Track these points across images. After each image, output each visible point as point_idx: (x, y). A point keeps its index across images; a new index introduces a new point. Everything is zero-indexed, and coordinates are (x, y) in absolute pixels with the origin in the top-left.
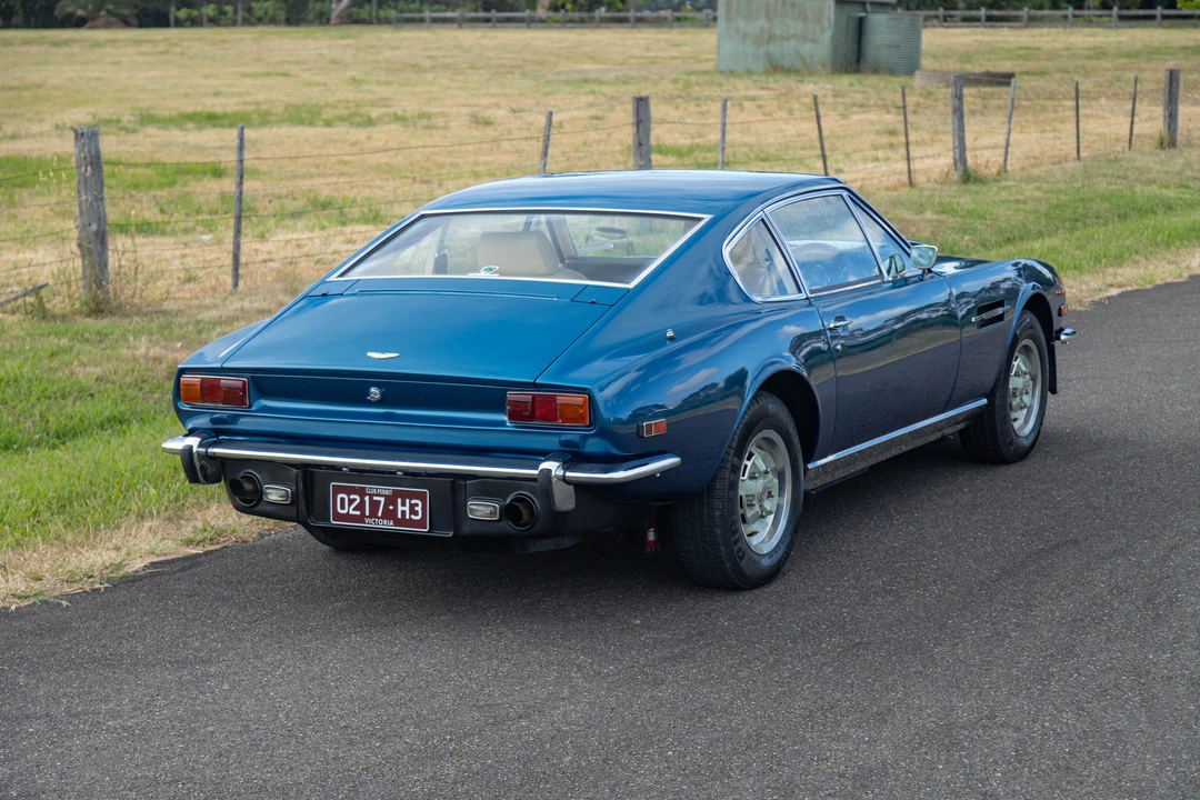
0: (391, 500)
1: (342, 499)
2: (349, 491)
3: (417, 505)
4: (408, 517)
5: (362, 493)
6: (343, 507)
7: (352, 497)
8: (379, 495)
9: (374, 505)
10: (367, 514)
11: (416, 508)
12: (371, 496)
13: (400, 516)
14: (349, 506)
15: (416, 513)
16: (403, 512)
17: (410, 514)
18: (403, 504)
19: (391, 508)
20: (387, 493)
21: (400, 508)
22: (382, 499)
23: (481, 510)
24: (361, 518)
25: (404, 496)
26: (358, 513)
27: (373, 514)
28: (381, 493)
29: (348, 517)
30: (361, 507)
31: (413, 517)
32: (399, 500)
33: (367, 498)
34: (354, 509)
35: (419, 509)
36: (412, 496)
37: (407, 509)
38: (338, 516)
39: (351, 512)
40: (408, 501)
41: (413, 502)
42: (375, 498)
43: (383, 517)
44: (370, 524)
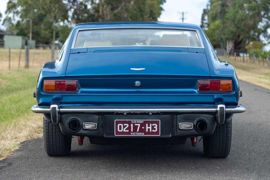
0: (143, 125)
1: (120, 126)
2: (123, 123)
3: (155, 126)
4: (151, 131)
5: (129, 123)
6: (120, 129)
7: (125, 125)
8: (138, 123)
9: (135, 128)
10: (132, 131)
11: (155, 127)
12: (134, 124)
13: (147, 131)
14: (123, 128)
15: (155, 129)
16: (149, 129)
17: (152, 130)
18: (149, 126)
19: (143, 128)
20: (141, 122)
21: (147, 128)
22: (139, 125)
23: (184, 126)
24: (129, 133)
25: (149, 123)
26: (128, 131)
27: (135, 130)
28: (138, 122)
29: (123, 133)
30: (129, 128)
31: (153, 131)
32: (147, 125)
33: (132, 125)
34: (126, 130)
35: (156, 127)
36: (153, 122)
37: (150, 128)
38: (118, 133)
39: (124, 131)
40: (151, 125)
41: (153, 125)
42: (136, 125)
43: (139, 132)
44: (133, 135)
